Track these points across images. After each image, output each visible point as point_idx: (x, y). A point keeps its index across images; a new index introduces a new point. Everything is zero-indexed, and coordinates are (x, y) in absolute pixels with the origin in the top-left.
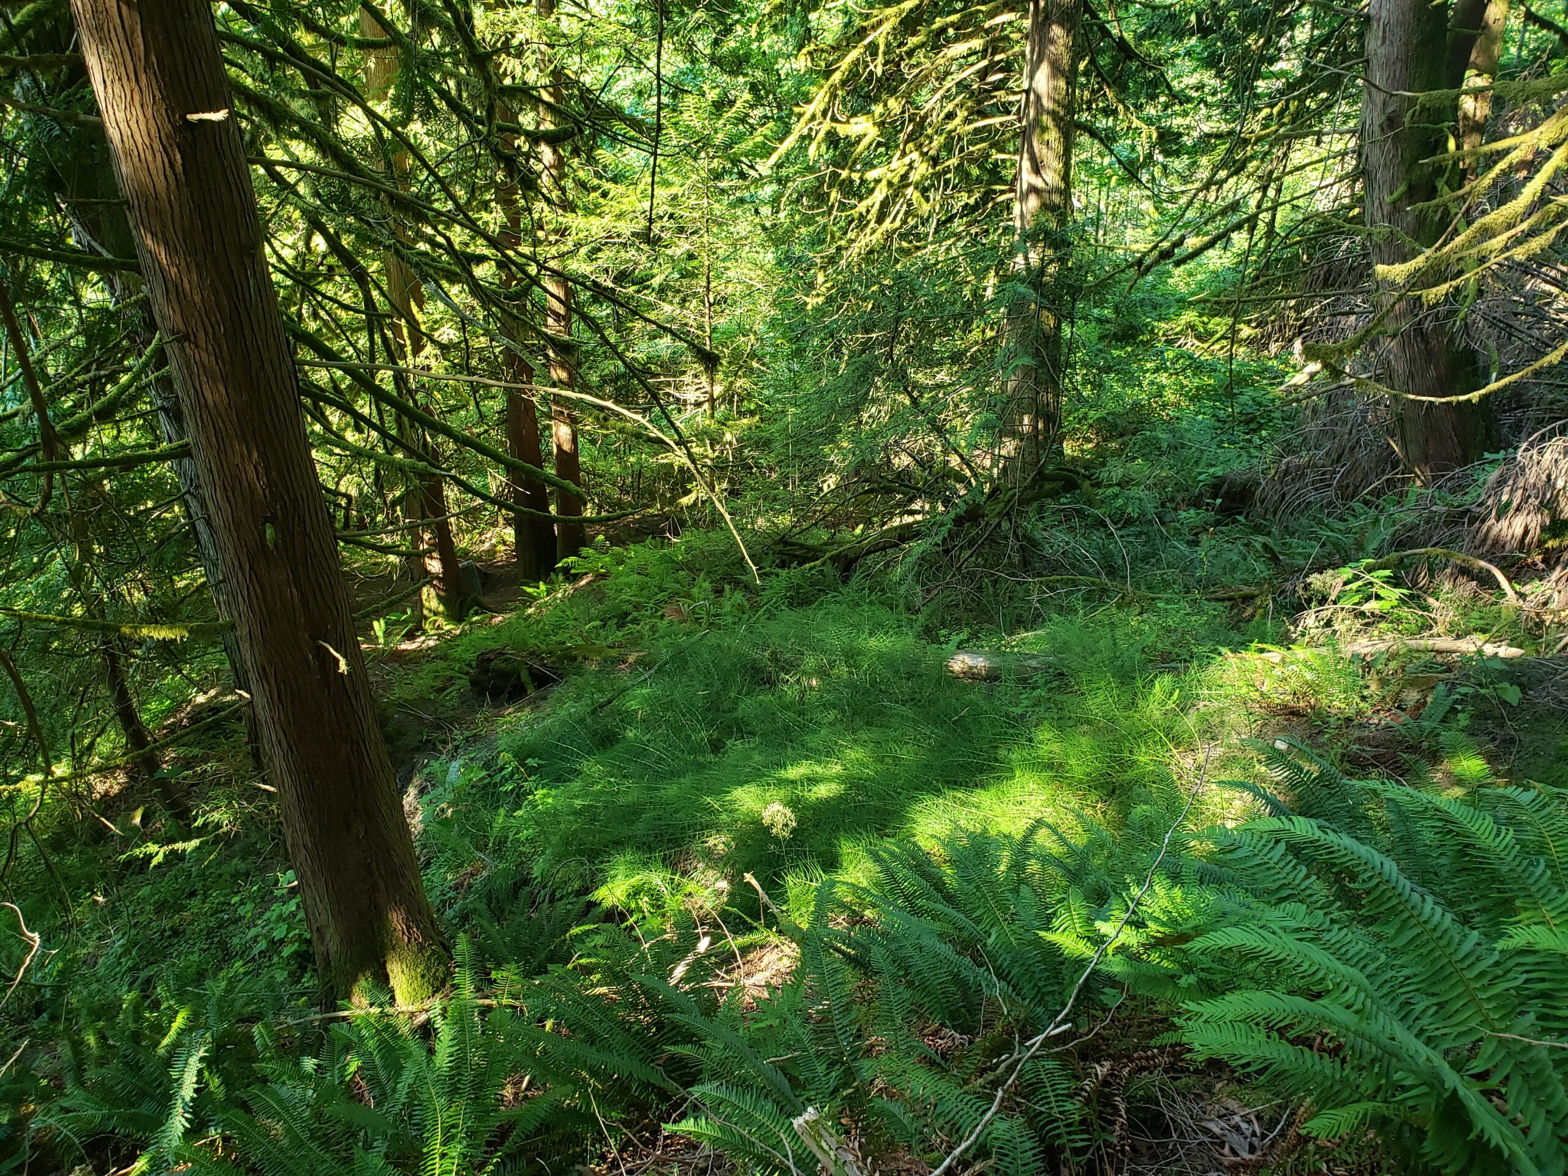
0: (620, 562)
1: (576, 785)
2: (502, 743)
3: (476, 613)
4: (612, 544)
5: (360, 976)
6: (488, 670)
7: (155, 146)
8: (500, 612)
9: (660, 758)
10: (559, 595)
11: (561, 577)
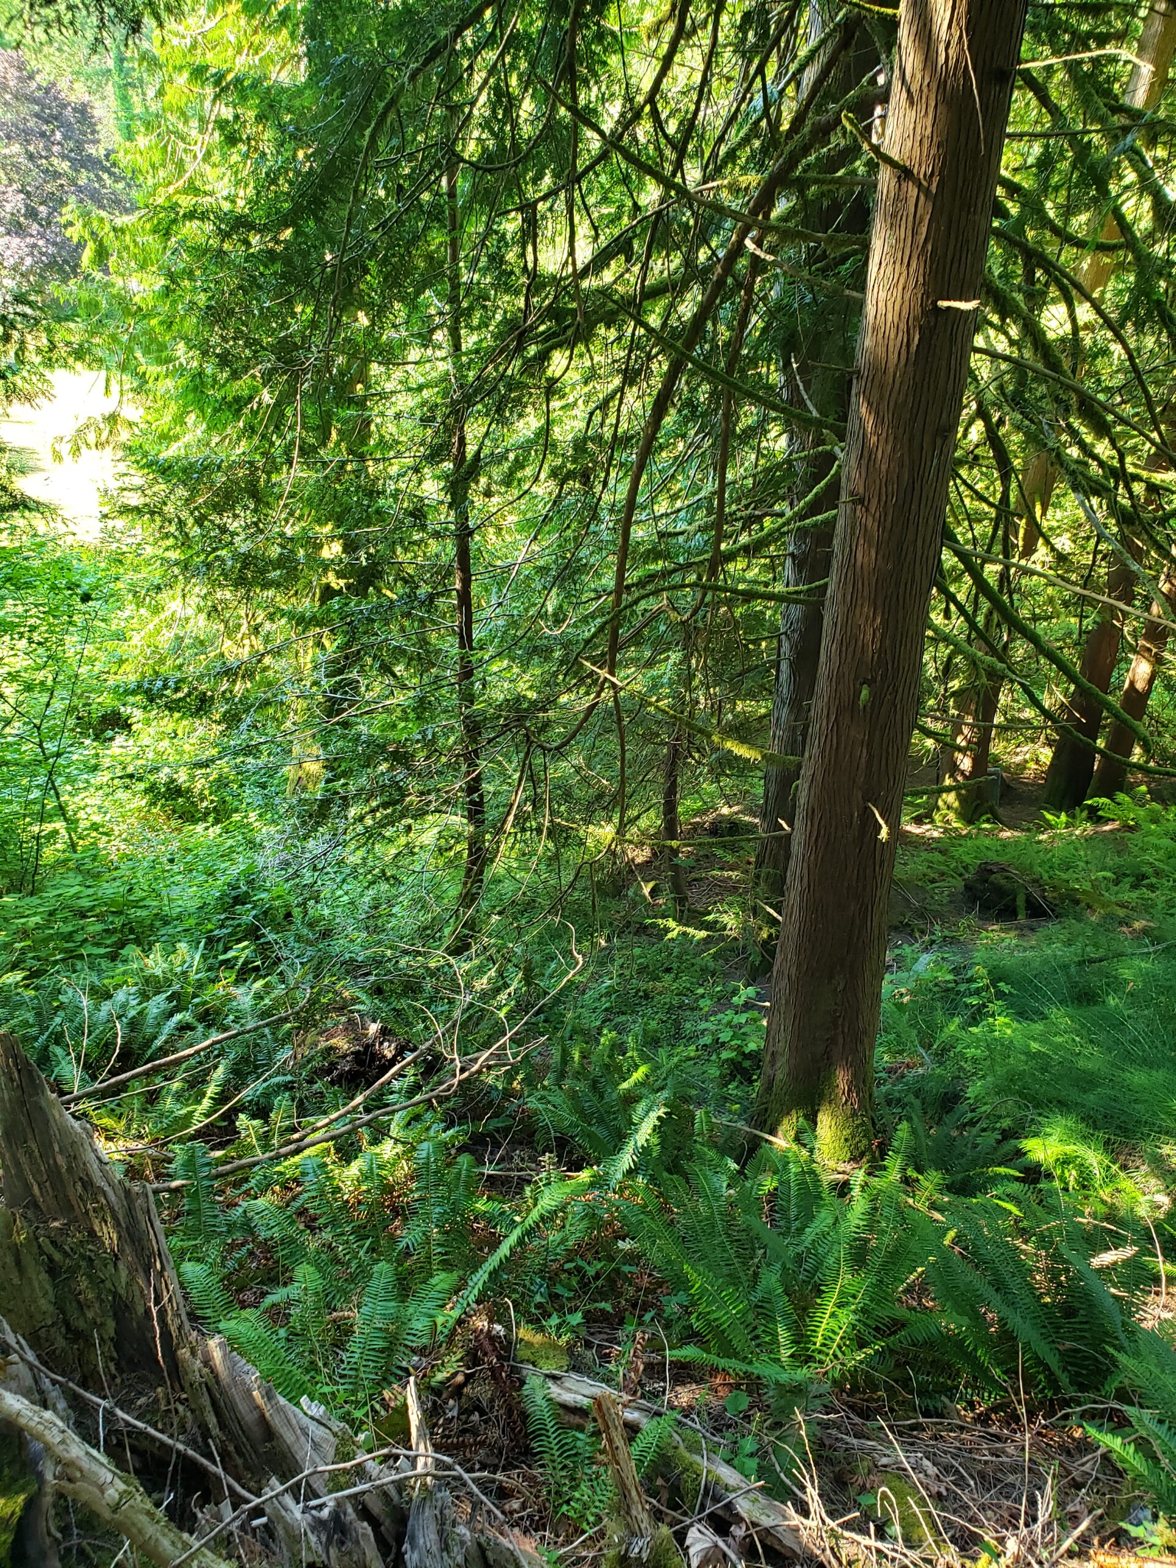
0: (1155, 821)
1: (1038, 1027)
2: (978, 956)
3: (988, 821)
4: (1152, 800)
5: (794, 1112)
6: (986, 881)
7: (901, 326)
8: (1011, 828)
9: (1137, 1041)
10: (1077, 832)
11: (1085, 814)
